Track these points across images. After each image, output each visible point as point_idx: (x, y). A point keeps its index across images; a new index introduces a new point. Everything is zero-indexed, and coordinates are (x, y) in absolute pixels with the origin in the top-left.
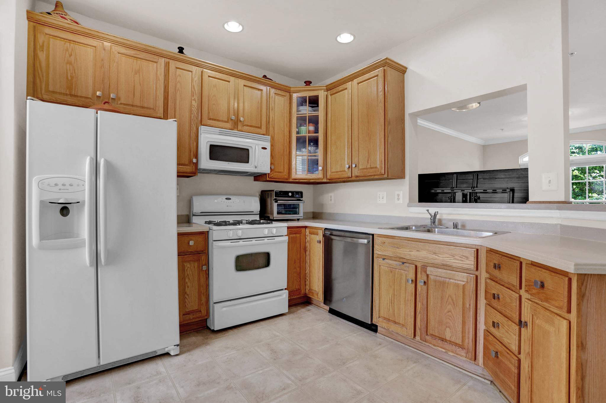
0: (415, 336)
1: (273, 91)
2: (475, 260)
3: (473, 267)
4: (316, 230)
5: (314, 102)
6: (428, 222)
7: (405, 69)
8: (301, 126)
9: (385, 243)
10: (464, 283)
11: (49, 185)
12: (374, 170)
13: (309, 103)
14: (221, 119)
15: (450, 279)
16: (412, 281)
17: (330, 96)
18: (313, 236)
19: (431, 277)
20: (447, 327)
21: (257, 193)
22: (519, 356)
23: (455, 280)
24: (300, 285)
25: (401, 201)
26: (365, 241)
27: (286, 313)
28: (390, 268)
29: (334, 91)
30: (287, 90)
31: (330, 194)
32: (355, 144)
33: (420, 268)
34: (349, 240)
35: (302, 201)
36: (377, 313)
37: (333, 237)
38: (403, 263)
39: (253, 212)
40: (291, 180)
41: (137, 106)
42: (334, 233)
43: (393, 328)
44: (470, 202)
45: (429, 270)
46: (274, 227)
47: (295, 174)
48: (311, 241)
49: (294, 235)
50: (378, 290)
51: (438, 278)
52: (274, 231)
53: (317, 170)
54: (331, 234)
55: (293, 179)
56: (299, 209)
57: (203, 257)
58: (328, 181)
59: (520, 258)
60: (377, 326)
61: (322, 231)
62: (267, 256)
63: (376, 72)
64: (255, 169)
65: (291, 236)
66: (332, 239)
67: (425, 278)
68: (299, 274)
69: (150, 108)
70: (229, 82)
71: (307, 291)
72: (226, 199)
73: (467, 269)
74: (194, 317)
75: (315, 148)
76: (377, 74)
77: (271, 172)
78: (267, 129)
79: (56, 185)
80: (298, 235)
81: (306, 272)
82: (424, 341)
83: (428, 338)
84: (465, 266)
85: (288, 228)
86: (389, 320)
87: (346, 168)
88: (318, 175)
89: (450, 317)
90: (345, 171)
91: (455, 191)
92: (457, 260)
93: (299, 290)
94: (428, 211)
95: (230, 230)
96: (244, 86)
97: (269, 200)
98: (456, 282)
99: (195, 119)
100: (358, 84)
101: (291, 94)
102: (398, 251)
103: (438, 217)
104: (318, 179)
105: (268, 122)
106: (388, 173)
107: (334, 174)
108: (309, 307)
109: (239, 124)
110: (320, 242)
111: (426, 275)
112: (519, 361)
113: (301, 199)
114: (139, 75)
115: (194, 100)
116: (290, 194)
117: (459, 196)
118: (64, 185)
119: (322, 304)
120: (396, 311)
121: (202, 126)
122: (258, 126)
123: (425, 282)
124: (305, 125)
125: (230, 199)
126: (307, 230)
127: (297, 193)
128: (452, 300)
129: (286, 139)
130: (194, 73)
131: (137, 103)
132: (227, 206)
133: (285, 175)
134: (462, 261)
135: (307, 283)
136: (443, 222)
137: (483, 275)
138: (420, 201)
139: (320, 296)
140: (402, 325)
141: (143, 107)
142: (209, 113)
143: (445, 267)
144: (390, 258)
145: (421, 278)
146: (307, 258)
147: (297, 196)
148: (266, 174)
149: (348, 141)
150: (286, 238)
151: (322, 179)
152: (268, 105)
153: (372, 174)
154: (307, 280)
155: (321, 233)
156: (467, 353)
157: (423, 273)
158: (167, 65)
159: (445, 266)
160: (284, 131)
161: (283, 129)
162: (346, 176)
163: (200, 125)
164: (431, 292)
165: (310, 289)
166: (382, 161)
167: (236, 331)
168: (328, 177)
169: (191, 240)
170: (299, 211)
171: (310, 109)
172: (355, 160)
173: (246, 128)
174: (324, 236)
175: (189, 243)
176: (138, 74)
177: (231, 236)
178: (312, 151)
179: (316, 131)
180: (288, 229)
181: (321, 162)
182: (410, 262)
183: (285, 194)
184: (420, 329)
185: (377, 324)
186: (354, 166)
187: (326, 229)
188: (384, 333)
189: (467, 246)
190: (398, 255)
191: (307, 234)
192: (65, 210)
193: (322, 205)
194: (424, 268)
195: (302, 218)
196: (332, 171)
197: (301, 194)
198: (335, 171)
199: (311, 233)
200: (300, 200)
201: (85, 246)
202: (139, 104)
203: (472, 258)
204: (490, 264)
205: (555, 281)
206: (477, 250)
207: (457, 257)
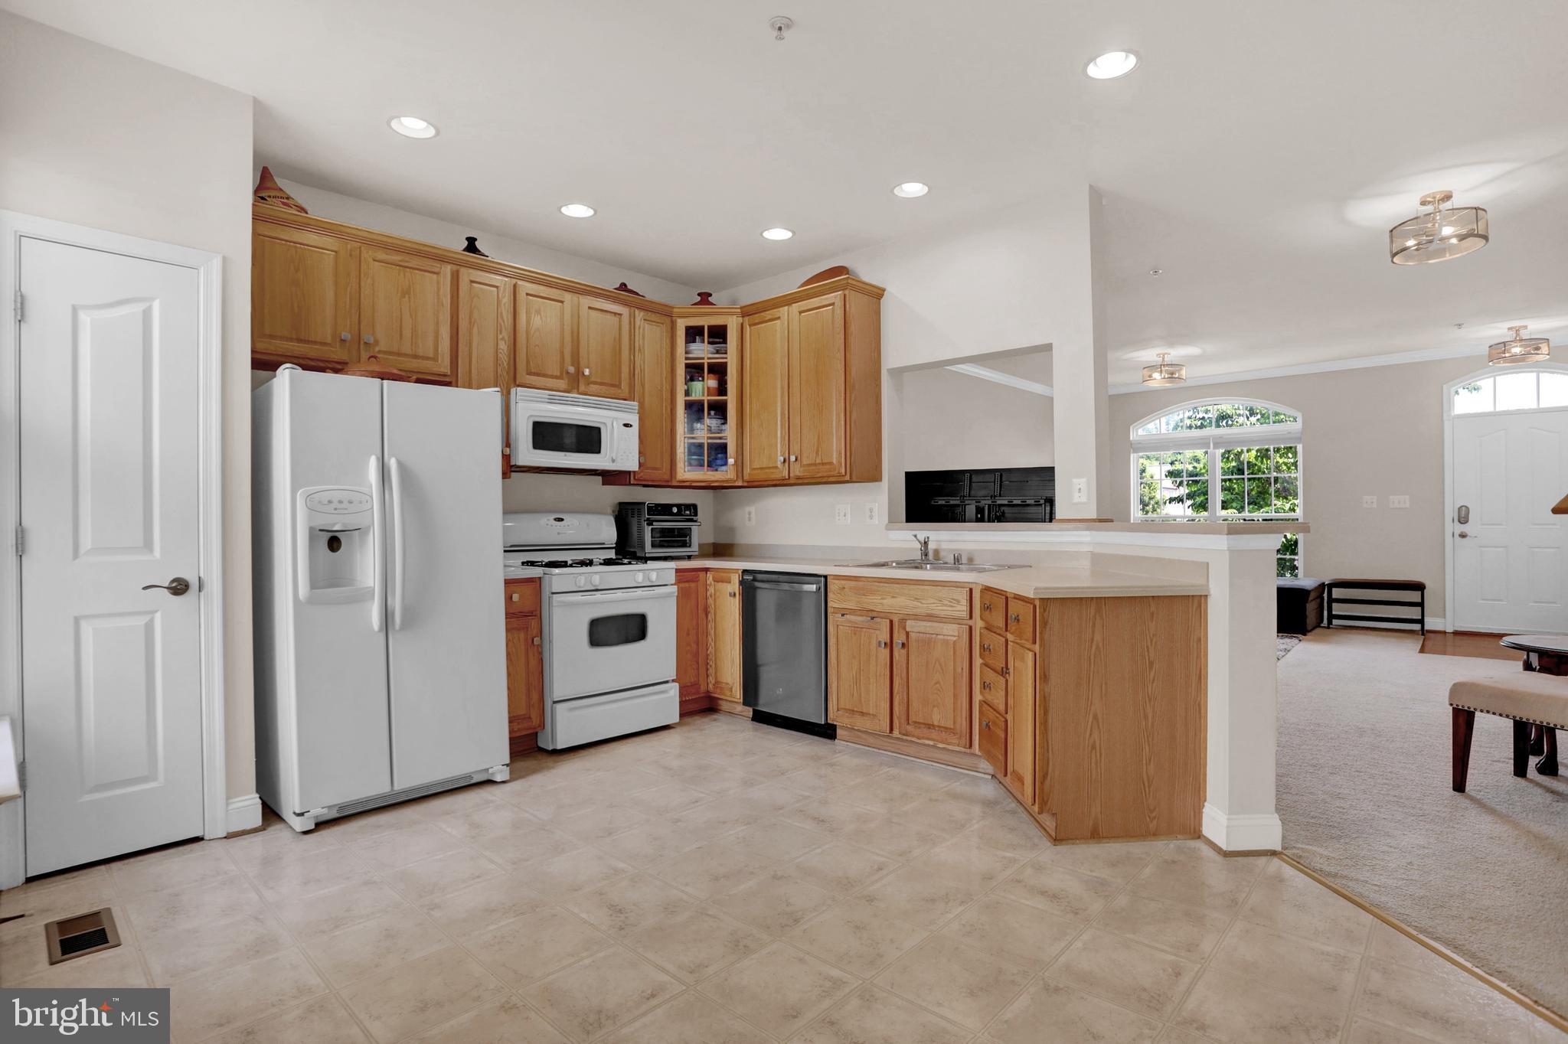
0: (891, 730)
1: (641, 316)
2: (968, 604)
3: (965, 614)
4: (725, 575)
5: (718, 334)
6: (917, 556)
7: (880, 292)
8: (692, 379)
9: (844, 588)
10: (955, 639)
11: (320, 502)
12: (828, 467)
13: (709, 336)
14: (550, 373)
15: (937, 635)
16: (885, 644)
17: (748, 327)
18: (720, 585)
19: (913, 636)
20: (934, 706)
21: (609, 508)
22: (1005, 716)
23: (944, 635)
24: (698, 675)
25: (876, 521)
26: (813, 587)
27: (675, 724)
28: (853, 628)
29: (757, 318)
30: (664, 313)
31: (747, 509)
32: (796, 421)
33: (897, 624)
34: (786, 586)
35: (696, 521)
36: (835, 702)
37: (758, 584)
38: (873, 618)
39: (604, 544)
40: (674, 483)
41: (406, 355)
42: (759, 576)
43: (860, 723)
44: (989, 521)
45: (910, 625)
46: (652, 570)
47: (683, 472)
48: (718, 594)
49: (687, 585)
50: (836, 666)
51: (922, 635)
52: (654, 576)
53: (726, 464)
54: (755, 580)
55: (678, 481)
56: (690, 538)
57: (534, 623)
58: (745, 484)
59: (1006, 592)
60: (836, 726)
61: (737, 575)
62: (642, 620)
63: (832, 297)
64: (611, 464)
65: (682, 585)
66: (756, 588)
67: (903, 639)
68: (696, 654)
69: (428, 358)
70: (562, 302)
71: (711, 686)
72: (555, 519)
73: (959, 618)
74: (520, 726)
75: (719, 421)
76: (832, 301)
77: (639, 468)
78: (632, 387)
79: (330, 502)
80: (693, 585)
81: (709, 652)
82: (904, 735)
83: (910, 728)
84: (957, 614)
85: (678, 571)
86: (852, 712)
87: (779, 463)
88: (725, 474)
89: (939, 690)
90: (776, 467)
91: (967, 502)
92: (946, 605)
93: (696, 685)
94: (915, 536)
95: (580, 574)
96: (590, 308)
97: (634, 522)
98: (946, 637)
99: (505, 374)
100: (800, 313)
101: (674, 318)
102: (864, 599)
103: (931, 546)
104: (727, 481)
105: (632, 375)
106: (851, 474)
107: (756, 472)
108: (715, 716)
109: (581, 380)
110: (735, 595)
111: (905, 633)
112: (1006, 721)
113: (695, 518)
114: (409, 298)
115: (503, 339)
116: (675, 510)
117: (971, 510)
118: (340, 502)
119: (740, 708)
120: (863, 695)
121: (519, 389)
122: (614, 383)
123: (903, 644)
124: (700, 379)
125: (562, 520)
126: (710, 576)
127: (688, 507)
128: (940, 665)
129: (666, 407)
130: (502, 289)
131: (406, 348)
132: (559, 534)
133: (663, 474)
134: (952, 606)
135: (711, 671)
136: (942, 554)
137: (978, 624)
138: (908, 520)
139: (736, 691)
140: (873, 715)
141: (415, 357)
142: (528, 362)
143: (931, 619)
144: (852, 612)
145: (899, 639)
146: (711, 625)
147: (688, 512)
148: (629, 473)
149: (782, 414)
150: (675, 588)
151: (735, 481)
152: (632, 342)
153: (825, 474)
154: (711, 666)
155: (736, 579)
156: (960, 738)
157: (901, 631)
158: (455, 278)
159: (930, 617)
160: (661, 391)
161: (659, 388)
162: (779, 476)
163: (512, 385)
164: (912, 658)
165: (717, 682)
166: (840, 453)
167: (592, 751)
168: (746, 477)
169: (515, 593)
170: (690, 540)
171: (711, 348)
172: (795, 448)
173: (594, 388)
174: (742, 582)
175: (511, 598)
176: (407, 296)
177: (582, 585)
178: (713, 428)
179: (722, 390)
180: (676, 572)
181: (731, 449)
182: (882, 615)
183: (664, 509)
184: (899, 718)
185: (835, 723)
186: (793, 458)
187: (745, 572)
188: (847, 738)
189: (957, 585)
190: (866, 606)
191: (708, 582)
192: (334, 543)
193: (732, 530)
194: (903, 622)
195: (697, 553)
196: (753, 467)
197: (693, 508)
198: (758, 467)
199: (716, 580)
200: (692, 520)
201: (374, 599)
202: (409, 351)
203: (965, 602)
204: (986, 608)
205: (1025, 612)
206: (971, 590)
207: (946, 602)
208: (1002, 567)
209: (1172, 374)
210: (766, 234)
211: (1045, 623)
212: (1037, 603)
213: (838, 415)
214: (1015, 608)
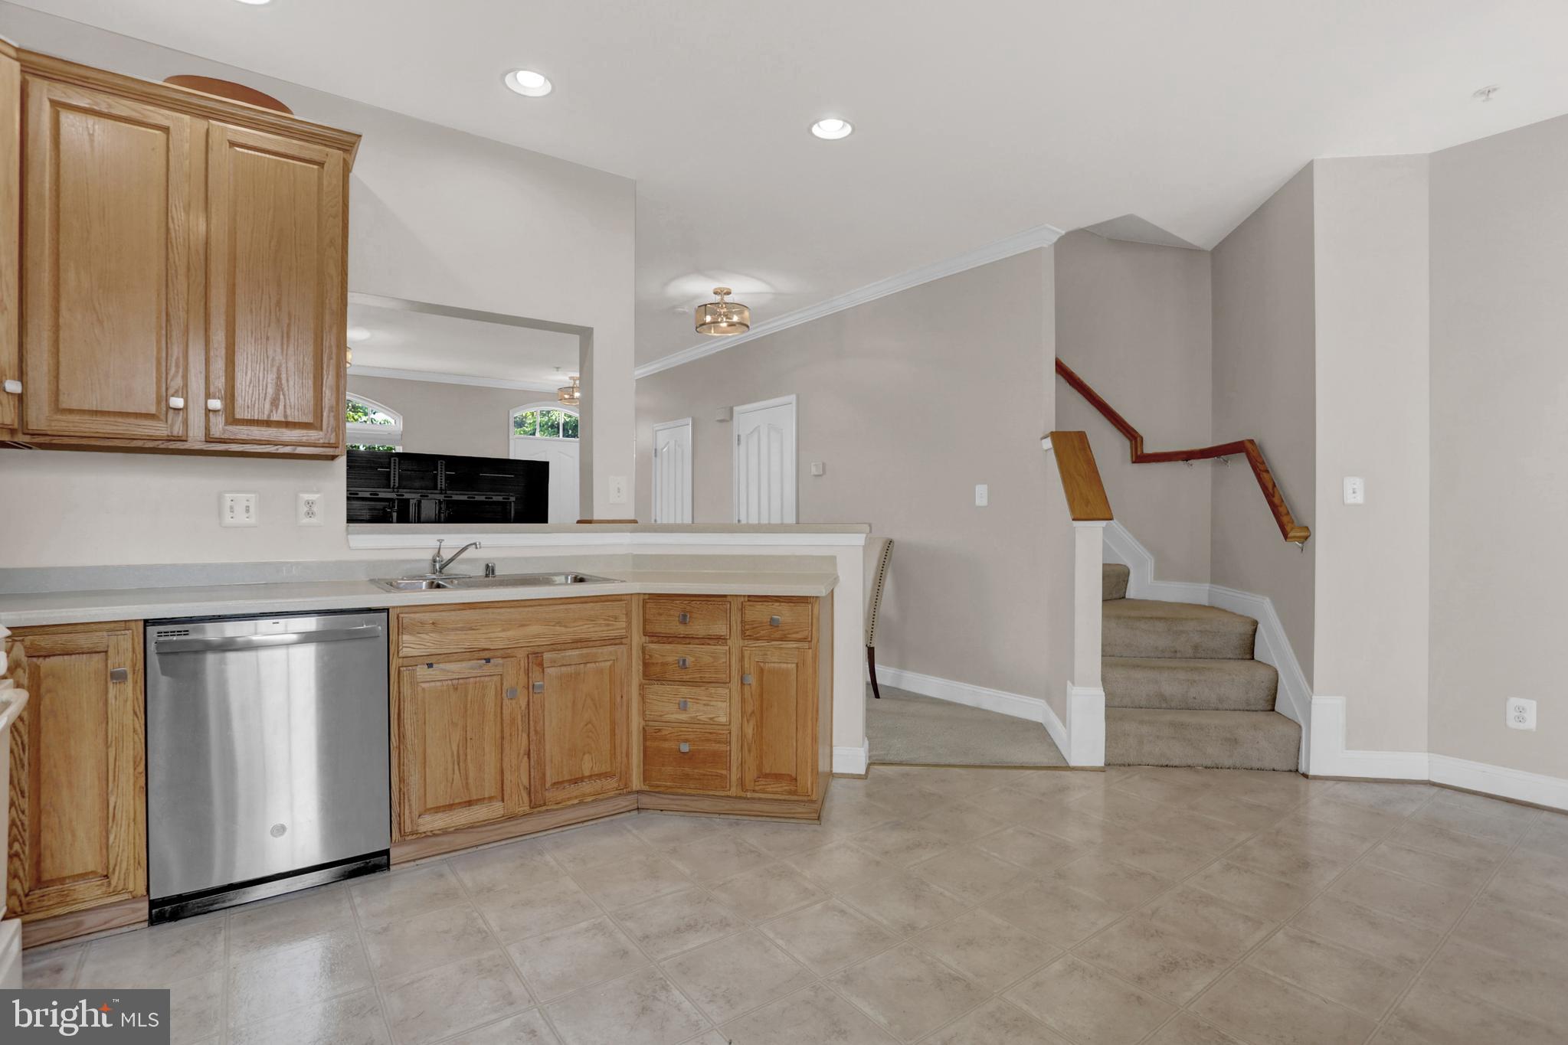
2: (627, 620)
3: (624, 631)
9: (422, 624)
10: (611, 663)
15: (587, 663)
19: (552, 672)
20: (584, 754)
23: (597, 662)
28: (450, 682)
38: (488, 660)
45: (549, 658)
50: (417, 747)
51: (565, 669)
60: (390, 851)
82: (539, 806)
83: (550, 794)
84: (614, 633)
87: (166, 409)
89: (591, 732)
92: (600, 625)
98: (599, 665)
100: (232, 144)
110: (125, 675)
111: (541, 671)
128: (592, 700)
137: (636, 640)
139: (126, 881)
143: (581, 644)
144: (448, 658)
156: (620, 779)
157: (535, 668)
159: (578, 643)
165: (39, 886)
166: (331, 410)
182: (501, 653)
185: (390, 848)
186: (214, 405)
190: (476, 644)
194: (537, 657)
203: (624, 618)
206: (629, 603)
207: (600, 621)
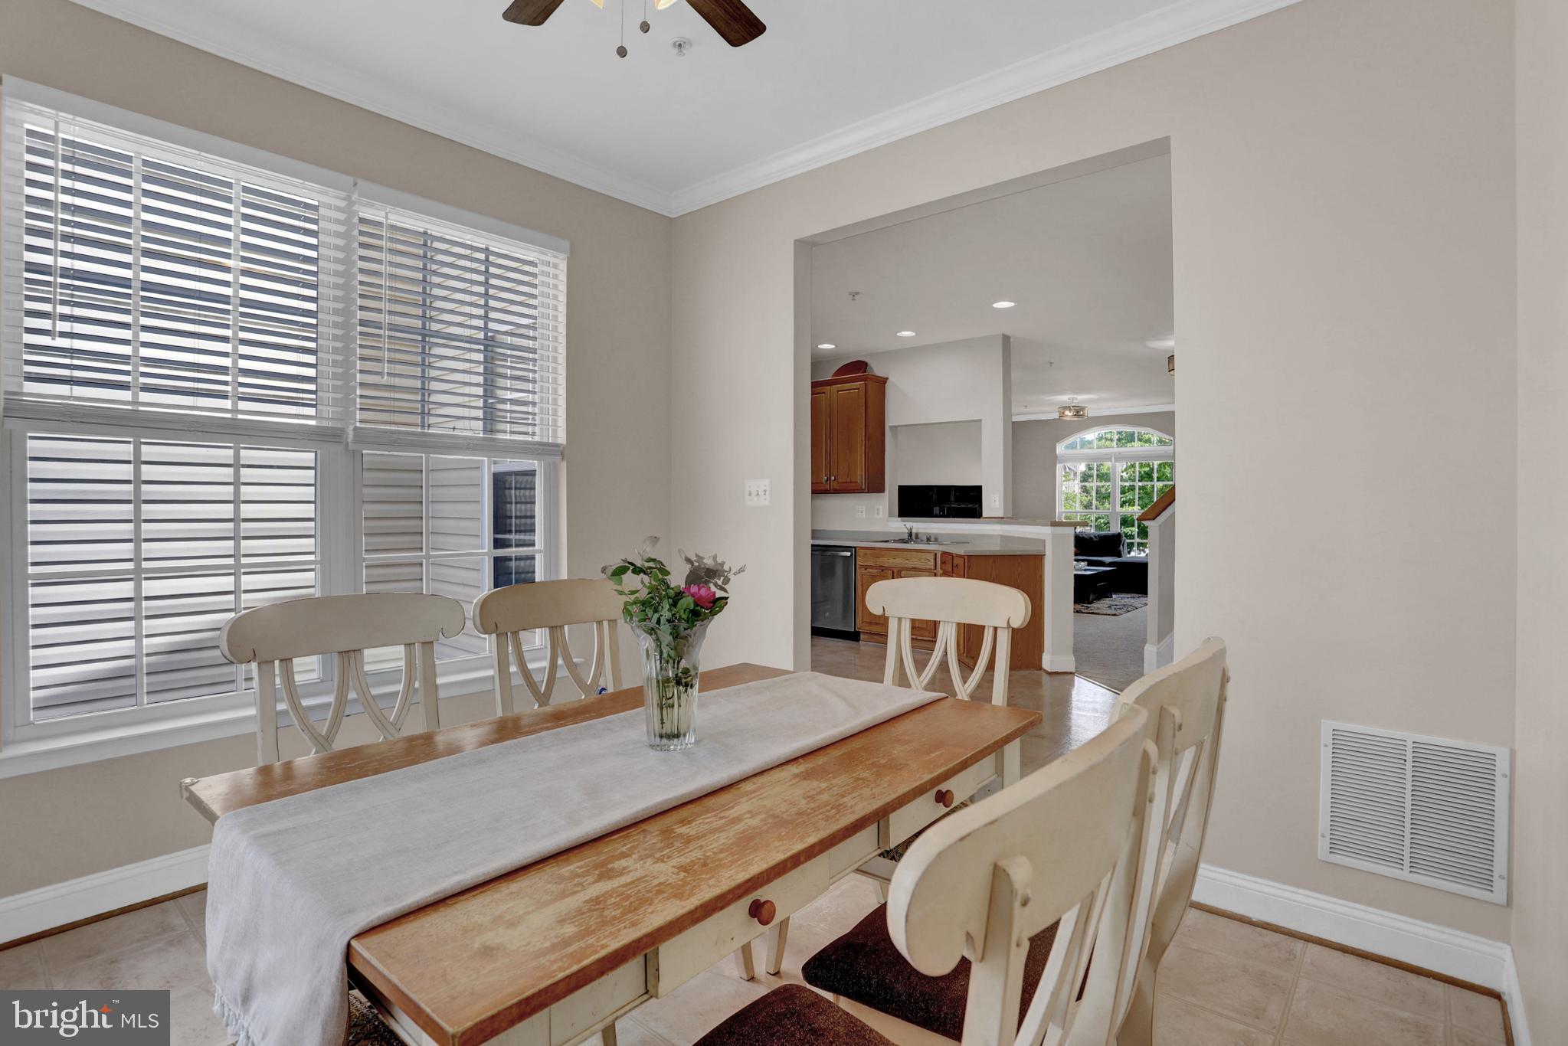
2: (934, 562)
3: (933, 567)
6: (906, 537)
7: (885, 380)
9: (866, 554)
12: (854, 484)
25: (881, 516)
26: (849, 554)
28: (871, 576)
33: (896, 573)
34: (829, 554)
60: (860, 633)
63: (857, 384)
73: (930, 569)
84: (928, 567)
86: (870, 623)
87: (824, 481)
90: (823, 483)
94: (904, 525)
100: (838, 391)
102: (878, 560)
103: (914, 531)
106: (868, 486)
117: (937, 510)
134: (926, 563)
136: (920, 536)
137: (939, 571)
138: (900, 516)
143: (915, 570)
144: (871, 567)
153: (852, 488)
157: (898, 576)
162: (824, 489)
166: (862, 473)
172: (835, 472)
182: (888, 568)
185: (859, 631)
186: (833, 478)
188: (866, 639)
189: (928, 551)
190: (879, 564)
194: (899, 571)
203: (932, 561)
204: (943, 563)
205: (960, 562)
206: (936, 554)
207: (922, 561)
208: (952, 543)
209: (1078, 412)
210: (820, 346)
211: (969, 567)
212: (966, 558)
213: (861, 455)
214: (957, 561)
